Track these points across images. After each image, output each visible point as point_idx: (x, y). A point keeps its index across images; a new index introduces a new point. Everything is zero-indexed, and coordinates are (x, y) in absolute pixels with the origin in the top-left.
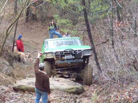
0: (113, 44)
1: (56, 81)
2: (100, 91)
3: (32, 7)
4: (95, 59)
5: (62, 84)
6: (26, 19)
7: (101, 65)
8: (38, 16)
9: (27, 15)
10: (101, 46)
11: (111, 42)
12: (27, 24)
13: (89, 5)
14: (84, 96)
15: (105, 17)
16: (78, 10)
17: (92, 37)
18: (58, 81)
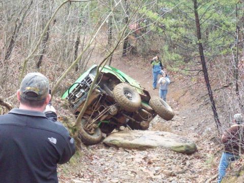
0: (237, 90)
1: (160, 135)
2: (218, 152)
3: (132, 38)
4: (213, 108)
5: (168, 141)
6: (124, 53)
7: (220, 117)
8: (139, 49)
9: (125, 47)
10: (221, 92)
11: (235, 87)
12: (124, 59)
13: (207, 37)
14: (196, 157)
15: (228, 54)
16: (191, 43)
17: (209, 79)
18: (162, 135)
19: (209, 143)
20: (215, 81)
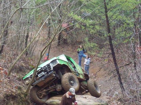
0: (135, 66)
1: (83, 98)
3: (64, 33)
4: (119, 79)
5: (89, 101)
6: (58, 43)
7: (124, 85)
8: (69, 41)
9: (59, 39)
10: (124, 68)
11: (133, 65)
12: (59, 47)
13: (114, 32)
15: (128, 42)
16: (104, 36)
17: (116, 60)
18: (86, 98)
19: (117, 103)
20: (120, 61)
